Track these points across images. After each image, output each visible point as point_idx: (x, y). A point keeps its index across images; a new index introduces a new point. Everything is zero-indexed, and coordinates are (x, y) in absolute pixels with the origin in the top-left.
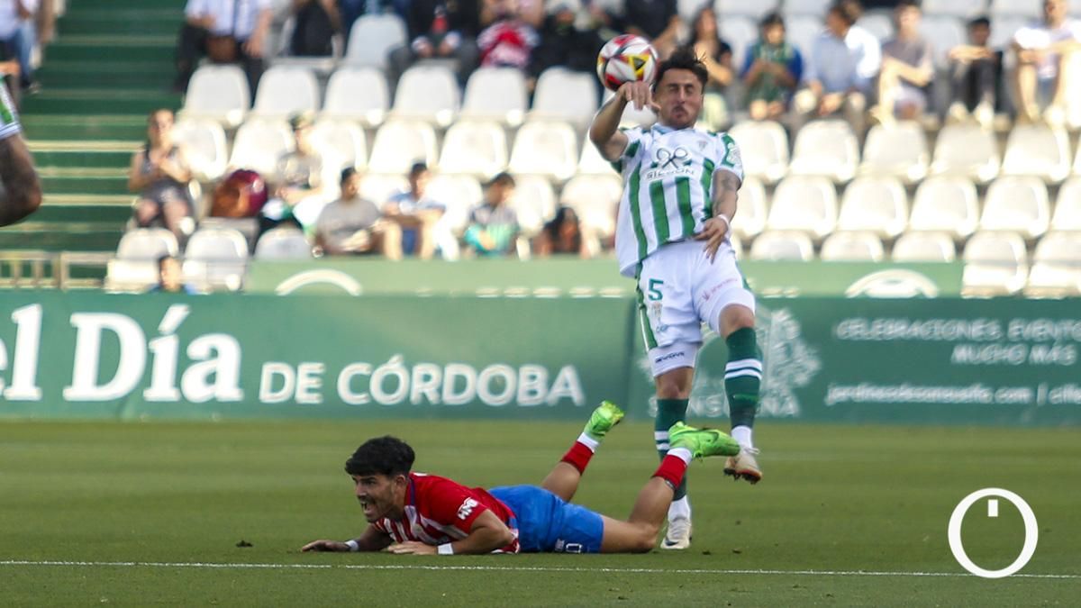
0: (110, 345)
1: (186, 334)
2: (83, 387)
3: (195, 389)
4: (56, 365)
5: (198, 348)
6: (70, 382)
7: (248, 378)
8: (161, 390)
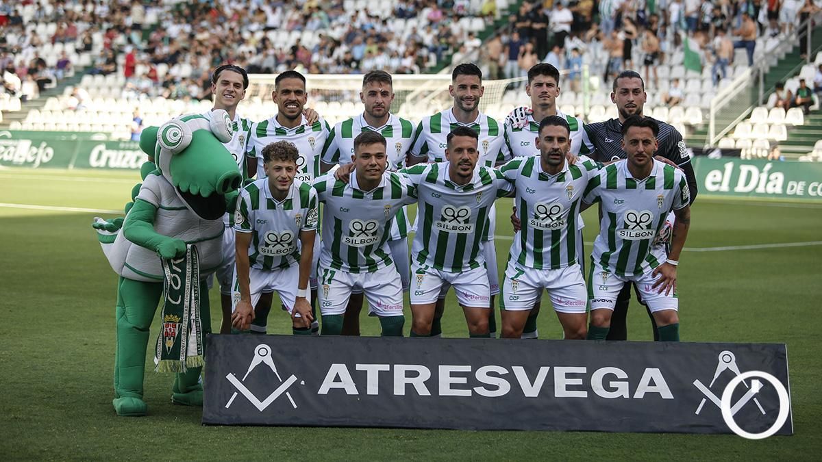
0: (750, 174)
1: (770, 172)
2: (740, 188)
3: (770, 190)
4: (734, 181)
5: (773, 177)
6: (736, 186)
7: (784, 187)
8: (761, 190)
